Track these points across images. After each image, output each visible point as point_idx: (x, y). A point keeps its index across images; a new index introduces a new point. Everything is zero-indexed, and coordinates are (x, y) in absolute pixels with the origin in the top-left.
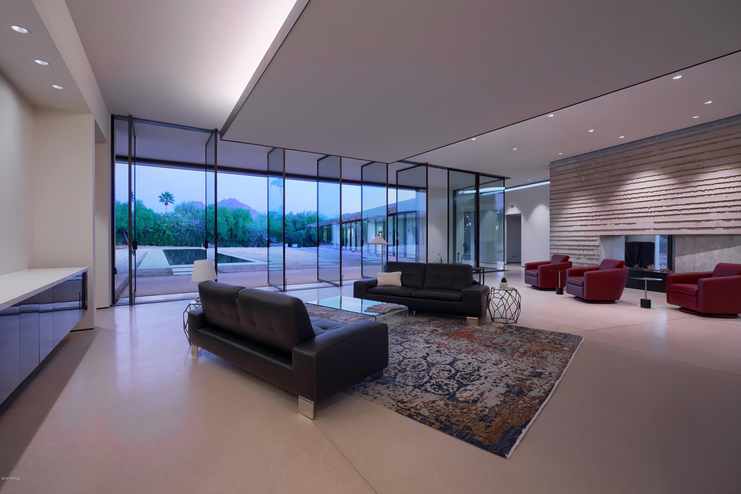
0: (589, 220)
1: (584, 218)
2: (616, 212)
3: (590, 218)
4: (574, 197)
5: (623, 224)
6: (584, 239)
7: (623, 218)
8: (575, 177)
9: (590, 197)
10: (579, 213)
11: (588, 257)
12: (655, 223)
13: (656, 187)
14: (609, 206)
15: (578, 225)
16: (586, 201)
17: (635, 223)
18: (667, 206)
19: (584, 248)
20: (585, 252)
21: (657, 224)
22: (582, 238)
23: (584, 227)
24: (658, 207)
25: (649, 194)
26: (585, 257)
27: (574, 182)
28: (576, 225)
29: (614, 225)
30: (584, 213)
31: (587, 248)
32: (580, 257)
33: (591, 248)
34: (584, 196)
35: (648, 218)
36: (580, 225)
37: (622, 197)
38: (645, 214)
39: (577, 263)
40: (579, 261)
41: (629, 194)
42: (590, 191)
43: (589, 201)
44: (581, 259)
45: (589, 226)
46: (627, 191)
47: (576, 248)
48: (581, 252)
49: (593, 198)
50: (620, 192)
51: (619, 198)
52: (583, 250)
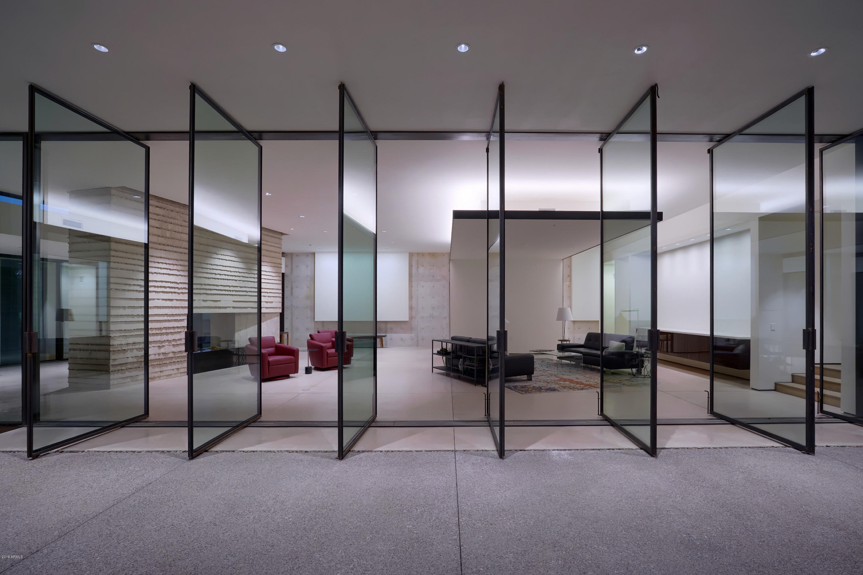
0: (175, 293)
1: (168, 290)
2: (204, 287)
3: (176, 290)
4: (155, 257)
5: (210, 301)
6: (169, 318)
7: (211, 294)
8: (157, 228)
9: (177, 263)
10: (162, 282)
11: (174, 343)
12: (234, 301)
13: (234, 267)
14: (197, 278)
15: (160, 299)
16: (171, 267)
17: (220, 301)
18: (240, 287)
19: (168, 331)
20: (170, 337)
21: (234, 303)
22: (166, 318)
23: (168, 302)
24: (235, 286)
25: (229, 273)
26: (170, 344)
27: (156, 235)
28: (158, 299)
29: (202, 302)
30: (168, 282)
31: (172, 331)
32: (164, 344)
33: (177, 330)
34: (168, 259)
35: (229, 296)
36: (163, 300)
37: (209, 271)
38: (227, 293)
39: (159, 354)
40: (162, 350)
41: (215, 269)
42: (176, 253)
43: (175, 267)
44: (164, 347)
45: (174, 301)
46: (214, 265)
47: (157, 332)
48: (165, 338)
49: (181, 265)
50: (207, 264)
51: (206, 271)
52: (167, 334)
